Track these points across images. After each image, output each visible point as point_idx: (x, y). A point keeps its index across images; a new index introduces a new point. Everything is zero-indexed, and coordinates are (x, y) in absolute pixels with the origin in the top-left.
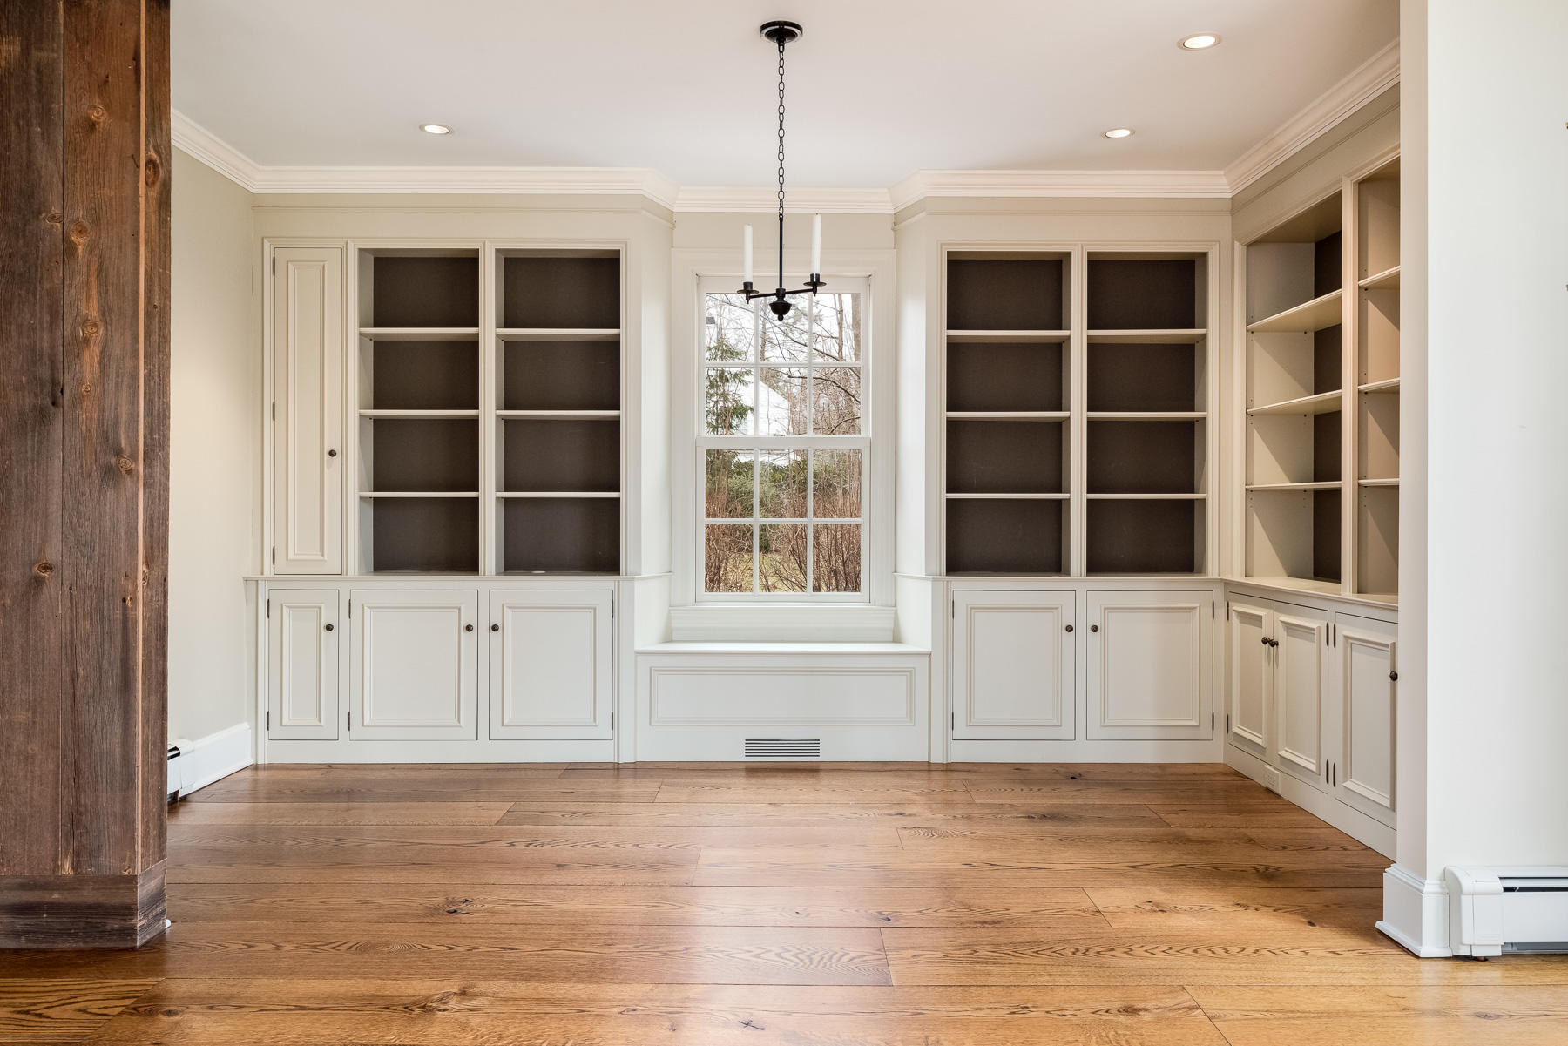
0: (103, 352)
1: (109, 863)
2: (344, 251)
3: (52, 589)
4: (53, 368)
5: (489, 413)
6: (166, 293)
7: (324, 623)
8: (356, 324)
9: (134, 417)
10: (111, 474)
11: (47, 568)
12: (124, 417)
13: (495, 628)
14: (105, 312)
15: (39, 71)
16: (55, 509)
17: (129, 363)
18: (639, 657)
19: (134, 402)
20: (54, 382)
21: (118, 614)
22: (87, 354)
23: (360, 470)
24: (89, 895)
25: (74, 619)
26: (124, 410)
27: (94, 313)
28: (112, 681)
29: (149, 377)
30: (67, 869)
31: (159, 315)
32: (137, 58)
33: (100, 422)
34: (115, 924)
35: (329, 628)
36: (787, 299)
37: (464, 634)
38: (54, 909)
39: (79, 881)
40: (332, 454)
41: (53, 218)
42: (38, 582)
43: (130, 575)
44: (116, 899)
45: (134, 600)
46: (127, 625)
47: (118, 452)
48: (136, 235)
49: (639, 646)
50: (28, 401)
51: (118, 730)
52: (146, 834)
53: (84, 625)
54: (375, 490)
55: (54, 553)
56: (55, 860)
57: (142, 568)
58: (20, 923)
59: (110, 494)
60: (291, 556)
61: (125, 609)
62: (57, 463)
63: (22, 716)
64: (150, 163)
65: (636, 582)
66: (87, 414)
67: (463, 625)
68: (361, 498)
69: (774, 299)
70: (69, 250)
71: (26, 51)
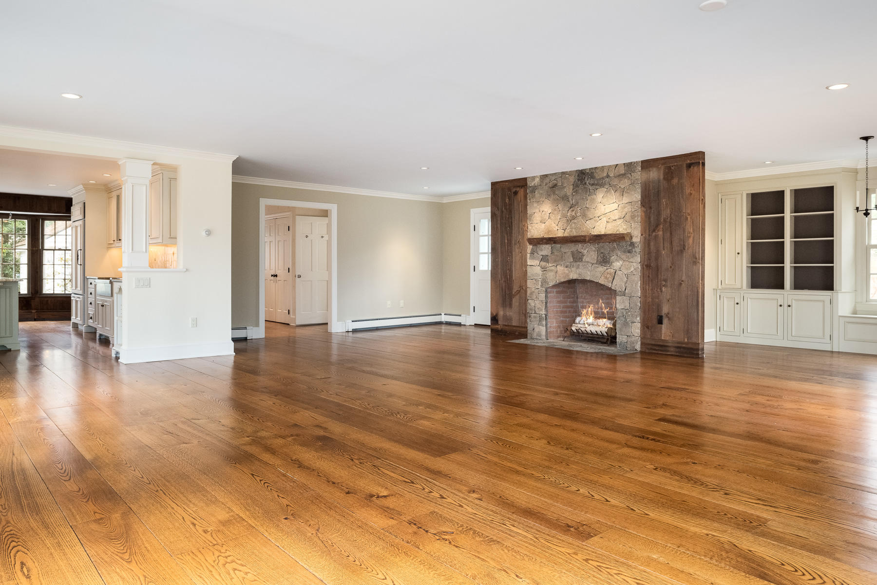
0: (693, 239)
1: (694, 340)
2: (742, 195)
3: (683, 285)
4: (684, 242)
5: (788, 240)
6: (705, 225)
7: (736, 302)
8: (746, 215)
9: (699, 251)
10: (695, 263)
11: (683, 281)
12: (697, 252)
13: (789, 306)
14: (694, 230)
15: (681, 184)
16: (684, 269)
17: (698, 240)
18: (841, 318)
19: (699, 248)
20: (684, 245)
21: (696, 291)
22: (690, 239)
23: (747, 258)
24: (690, 346)
25: (688, 291)
26: (697, 250)
27: (692, 231)
28: (695, 304)
29: (702, 243)
30: (686, 340)
31: (704, 230)
32: (700, 180)
33: (693, 252)
34: (695, 352)
35: (737, 304)
36: (869, 211)
37: (779, 307)
38: (684, 348)
39: (687, 343)
40: (738, 253)
41: (684, 213)
42: (681, 284)
43: (698, 283)
44: (695, 347)
45: (699, 288)
46: (698, 292)
47: (696, 259)
48: (700, 215)
49: (840, 314)
50: (679, 248)
51: (696, 313)
52: (701, 335)
53: (690, 292)
54: (752, 264)
55: (684, 278)
56: (684, 338)
57: (700, 281)
58: (677, 350)
59: (694, 267)
60: (726, 283)
61: (697, 290)
62: (684, 261)
63: (678, 310)
64: (702, 199)
65: (839, 293)
66: (690, 251)
67: (779, 304)
68: (747, 266)
69: (865, 212)
70: (687, 219)
71: (679, 181)
